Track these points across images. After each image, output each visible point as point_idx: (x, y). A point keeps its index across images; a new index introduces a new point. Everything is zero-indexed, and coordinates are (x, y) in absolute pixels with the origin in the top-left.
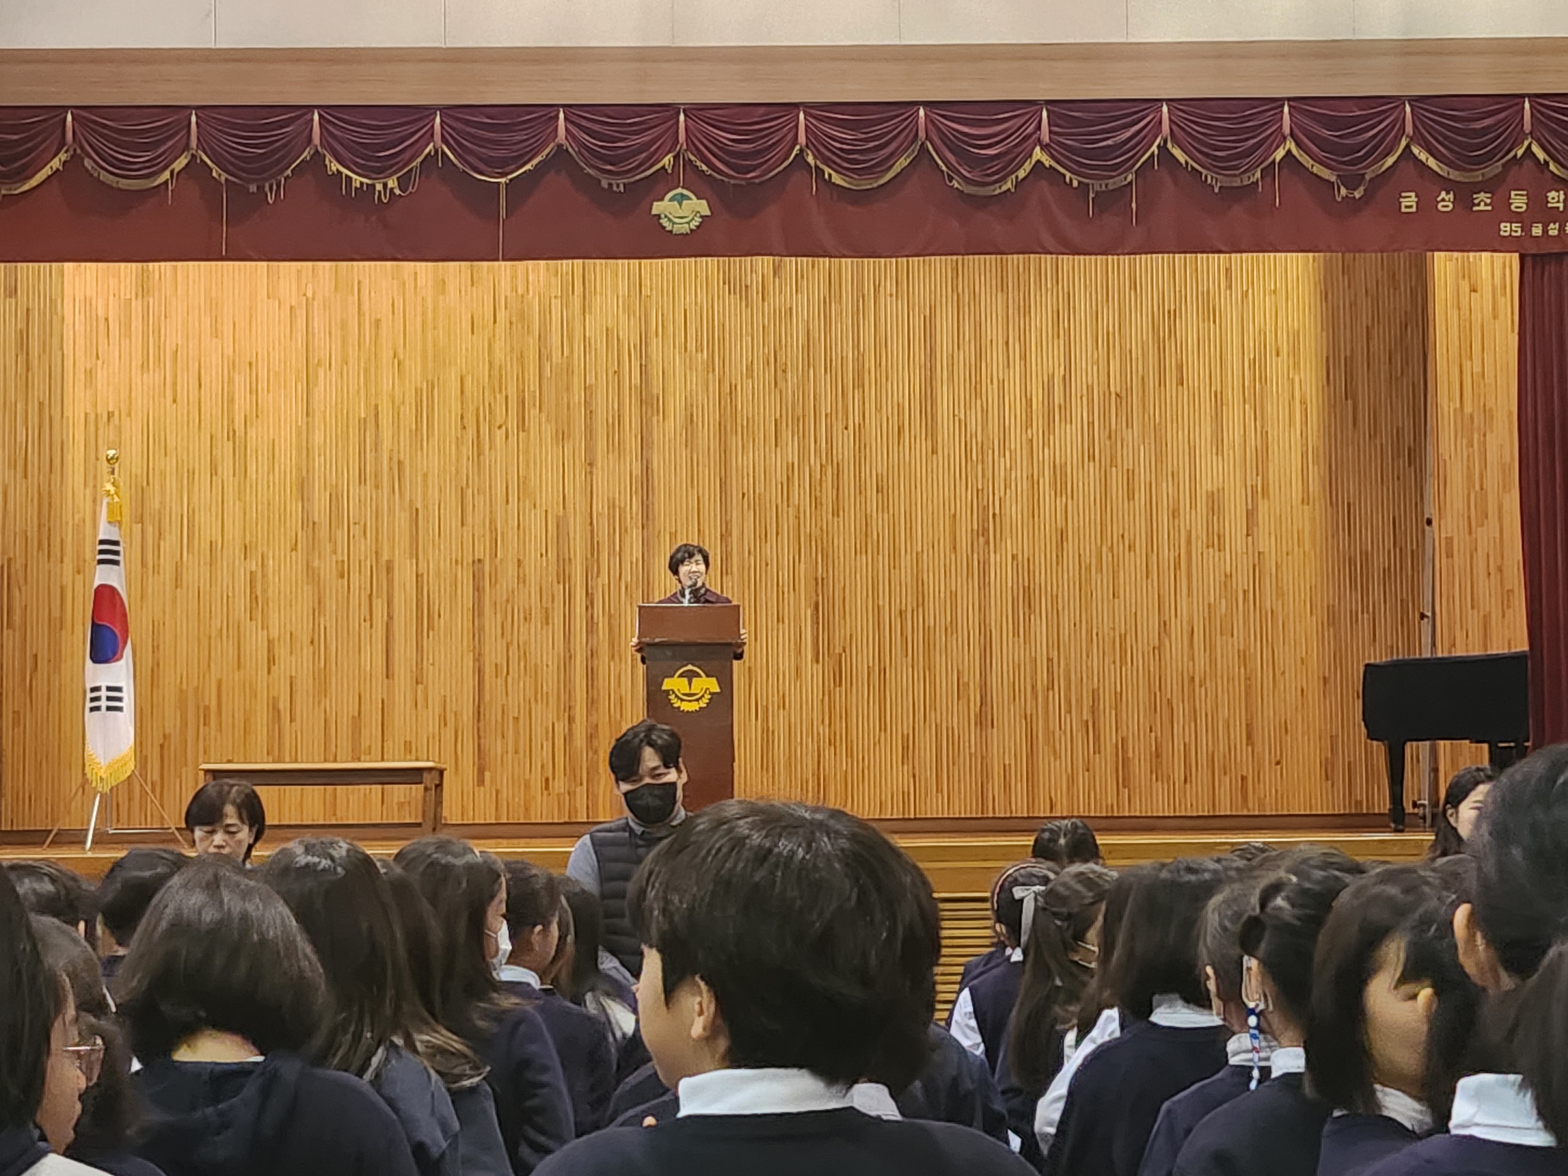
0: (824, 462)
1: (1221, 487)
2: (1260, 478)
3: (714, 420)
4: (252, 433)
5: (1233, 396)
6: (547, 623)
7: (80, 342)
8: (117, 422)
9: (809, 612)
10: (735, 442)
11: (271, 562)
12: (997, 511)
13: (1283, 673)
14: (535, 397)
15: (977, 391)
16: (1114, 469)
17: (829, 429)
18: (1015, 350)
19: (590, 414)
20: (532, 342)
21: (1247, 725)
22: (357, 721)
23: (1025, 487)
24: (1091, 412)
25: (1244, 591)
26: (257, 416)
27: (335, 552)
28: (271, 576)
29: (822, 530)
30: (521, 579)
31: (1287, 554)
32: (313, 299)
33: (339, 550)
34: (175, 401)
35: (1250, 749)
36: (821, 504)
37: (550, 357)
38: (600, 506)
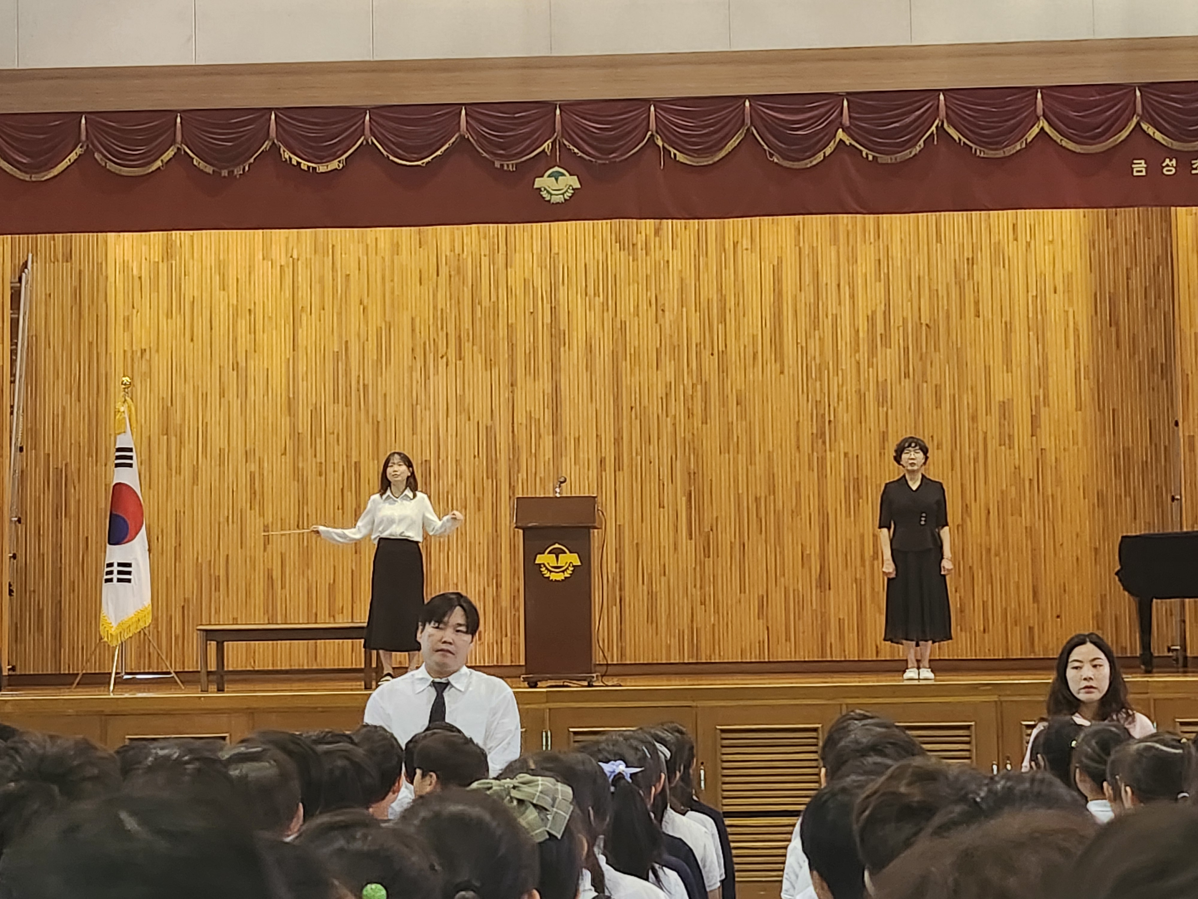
0: (695, 381)
1: (1010, 397)
2: (1041, 391)
3: (609, 349)
4: (251, 363)
5: (1020, 326)
6: (479, 510)
7: (120, 296)
8: (148, 358)
9: (684, 499)
10: (625, 366)
11: (266, 465)
12: (832, 418)
13: (1062, 545)
14: (468, 334)
15: (816, 323)
16: (925, 385)
17: (698, 354)
18: (846, 291)
19: (512, 347)
20: (467, 291)
21: (1034, 587)
22: (332, 587)
23: (854, 399)
24: (906, 339)
25: (1030, 480)
26: (255, 351)
27: (315, 456)
28: (265, 474)
29: (693, 434)
30: (459, 475)
31: (1064, 449)
32: (298, 259)
33: (318, 455)
34: (192, 340)
35: (1036, 605)
36: (692, 414)
37: (480, 303)
38: (521, 418)
